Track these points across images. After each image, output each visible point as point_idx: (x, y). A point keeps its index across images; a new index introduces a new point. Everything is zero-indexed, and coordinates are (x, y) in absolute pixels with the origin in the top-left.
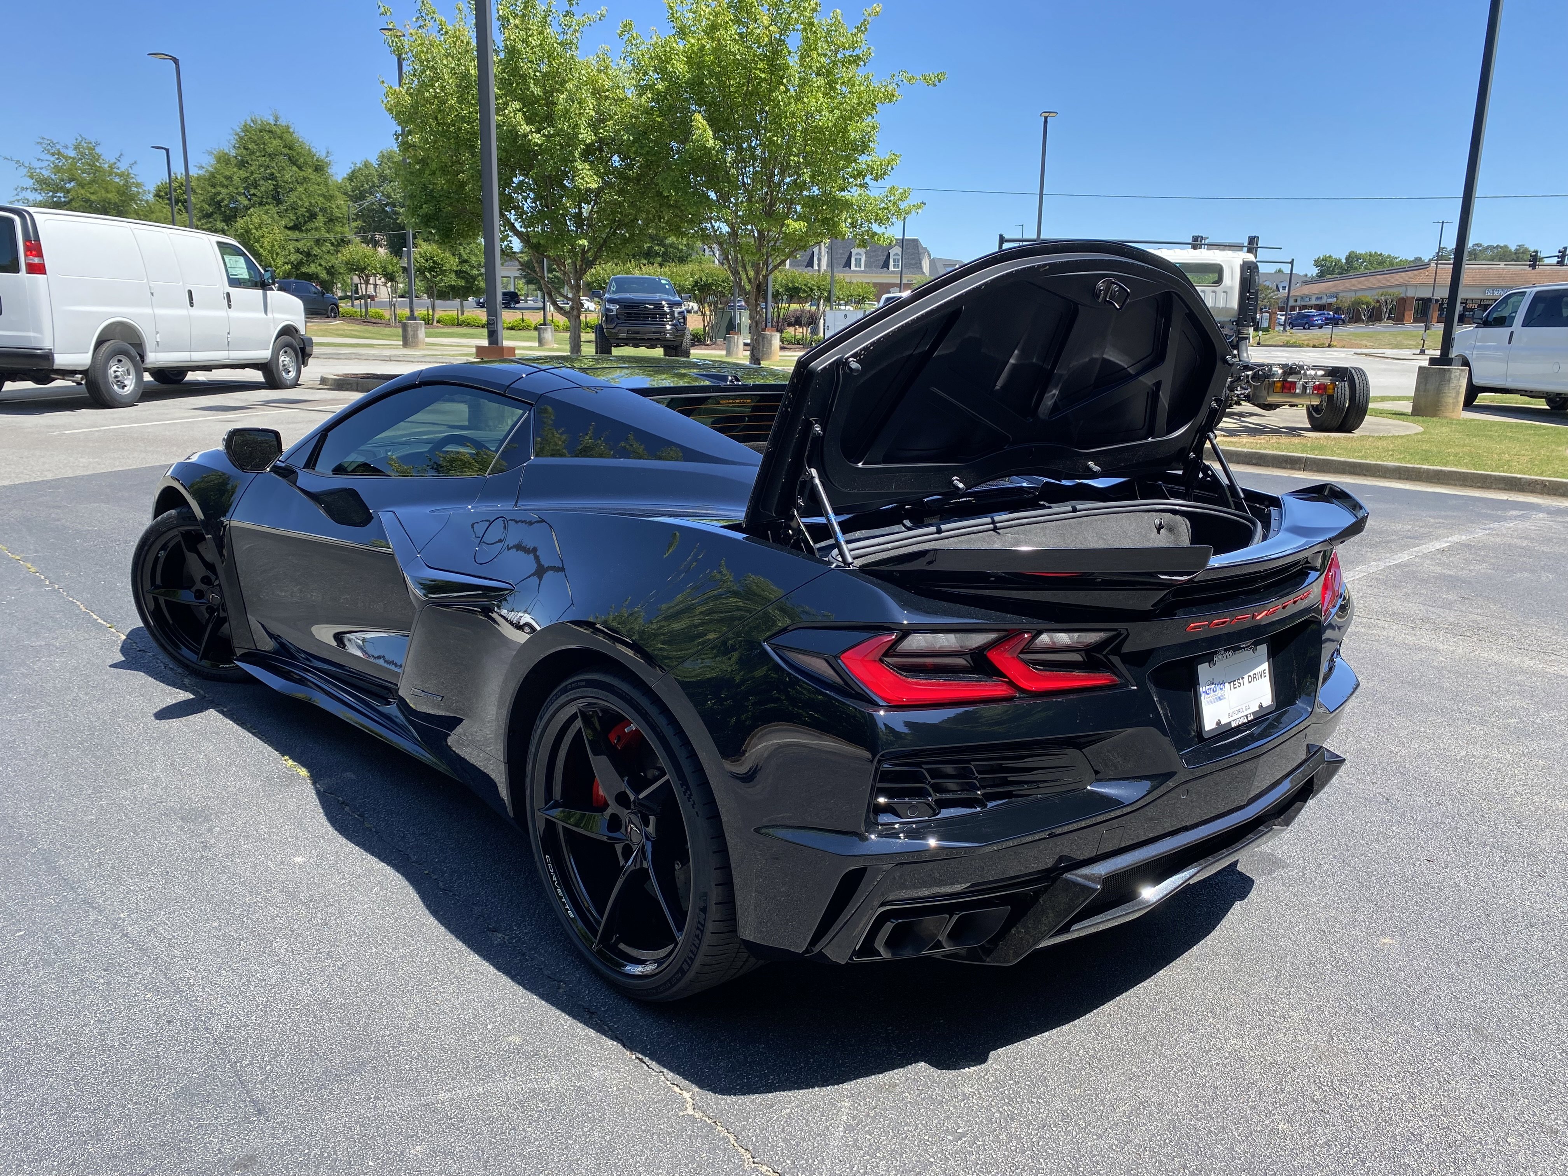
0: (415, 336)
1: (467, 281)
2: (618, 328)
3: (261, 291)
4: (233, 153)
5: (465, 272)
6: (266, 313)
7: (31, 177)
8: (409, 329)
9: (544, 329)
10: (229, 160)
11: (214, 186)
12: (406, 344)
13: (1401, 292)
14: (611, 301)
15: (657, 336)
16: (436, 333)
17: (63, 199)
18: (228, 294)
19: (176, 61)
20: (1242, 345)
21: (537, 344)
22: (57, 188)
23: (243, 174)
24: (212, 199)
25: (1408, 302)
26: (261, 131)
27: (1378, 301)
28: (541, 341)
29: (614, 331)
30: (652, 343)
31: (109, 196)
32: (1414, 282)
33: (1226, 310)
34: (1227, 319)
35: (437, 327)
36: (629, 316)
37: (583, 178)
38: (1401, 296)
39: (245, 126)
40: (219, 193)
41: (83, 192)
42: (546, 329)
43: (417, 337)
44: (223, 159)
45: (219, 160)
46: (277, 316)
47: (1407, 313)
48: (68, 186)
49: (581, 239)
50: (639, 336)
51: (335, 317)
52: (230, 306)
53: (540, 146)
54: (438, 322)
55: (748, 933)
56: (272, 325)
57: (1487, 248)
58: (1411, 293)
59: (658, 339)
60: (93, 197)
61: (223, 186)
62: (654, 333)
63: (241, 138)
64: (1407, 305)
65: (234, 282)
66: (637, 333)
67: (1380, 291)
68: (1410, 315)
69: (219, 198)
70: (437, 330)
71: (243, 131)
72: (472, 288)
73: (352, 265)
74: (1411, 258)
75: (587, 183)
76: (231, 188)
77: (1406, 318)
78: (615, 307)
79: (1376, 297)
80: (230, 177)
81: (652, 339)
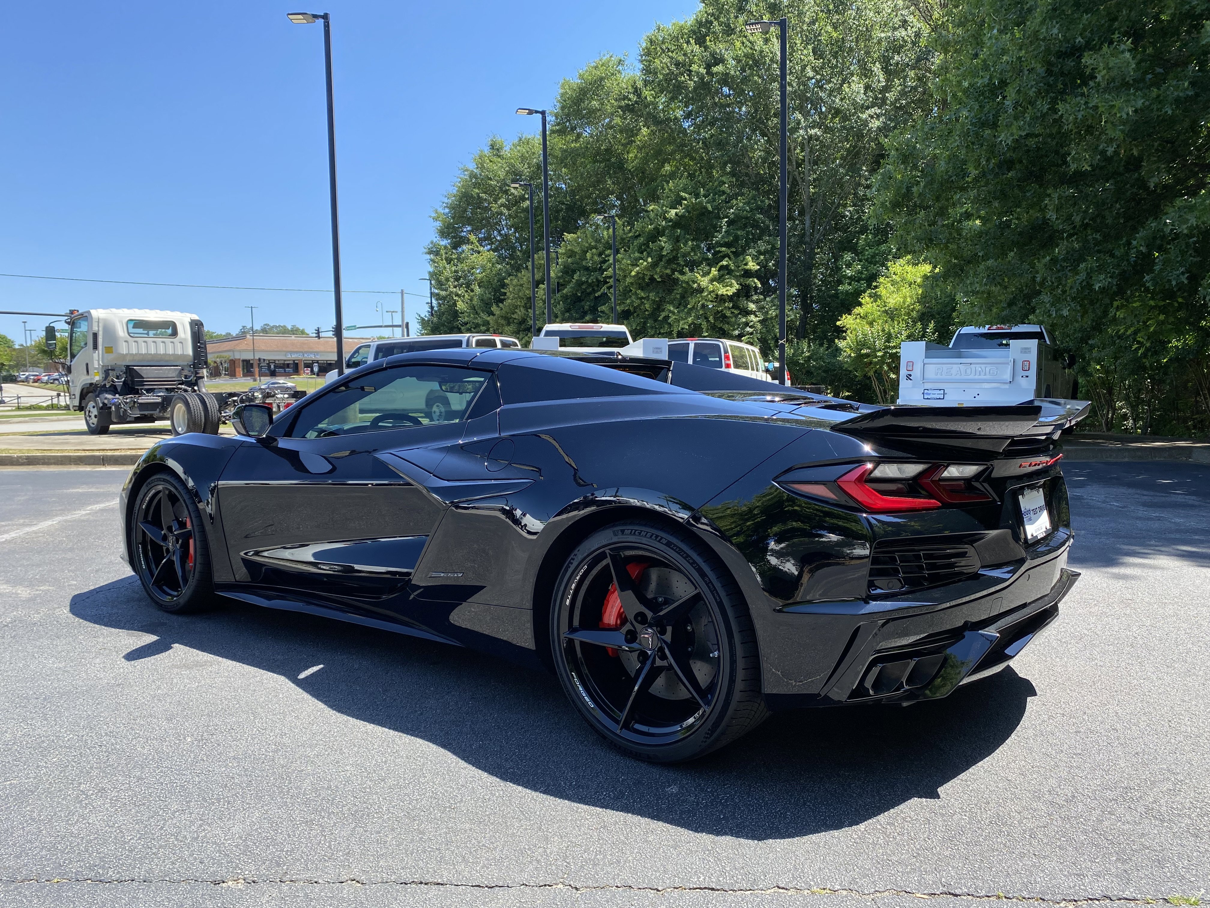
13: (230, 356)
20: (200, 381)
25: (236, 362)
27: (215, 362)
32: (238, 348)
33: (183, 356)
34: (186, 363)
38: (231, 358)
47: (237, 369)
55: (769, 688)
57: (273, 327)
58: (237, 356)
64: (236, 365)
67: (216, 355)
68: (239, 371)
74: (224, 334)
77: (237, 374)
79: (214, 360)
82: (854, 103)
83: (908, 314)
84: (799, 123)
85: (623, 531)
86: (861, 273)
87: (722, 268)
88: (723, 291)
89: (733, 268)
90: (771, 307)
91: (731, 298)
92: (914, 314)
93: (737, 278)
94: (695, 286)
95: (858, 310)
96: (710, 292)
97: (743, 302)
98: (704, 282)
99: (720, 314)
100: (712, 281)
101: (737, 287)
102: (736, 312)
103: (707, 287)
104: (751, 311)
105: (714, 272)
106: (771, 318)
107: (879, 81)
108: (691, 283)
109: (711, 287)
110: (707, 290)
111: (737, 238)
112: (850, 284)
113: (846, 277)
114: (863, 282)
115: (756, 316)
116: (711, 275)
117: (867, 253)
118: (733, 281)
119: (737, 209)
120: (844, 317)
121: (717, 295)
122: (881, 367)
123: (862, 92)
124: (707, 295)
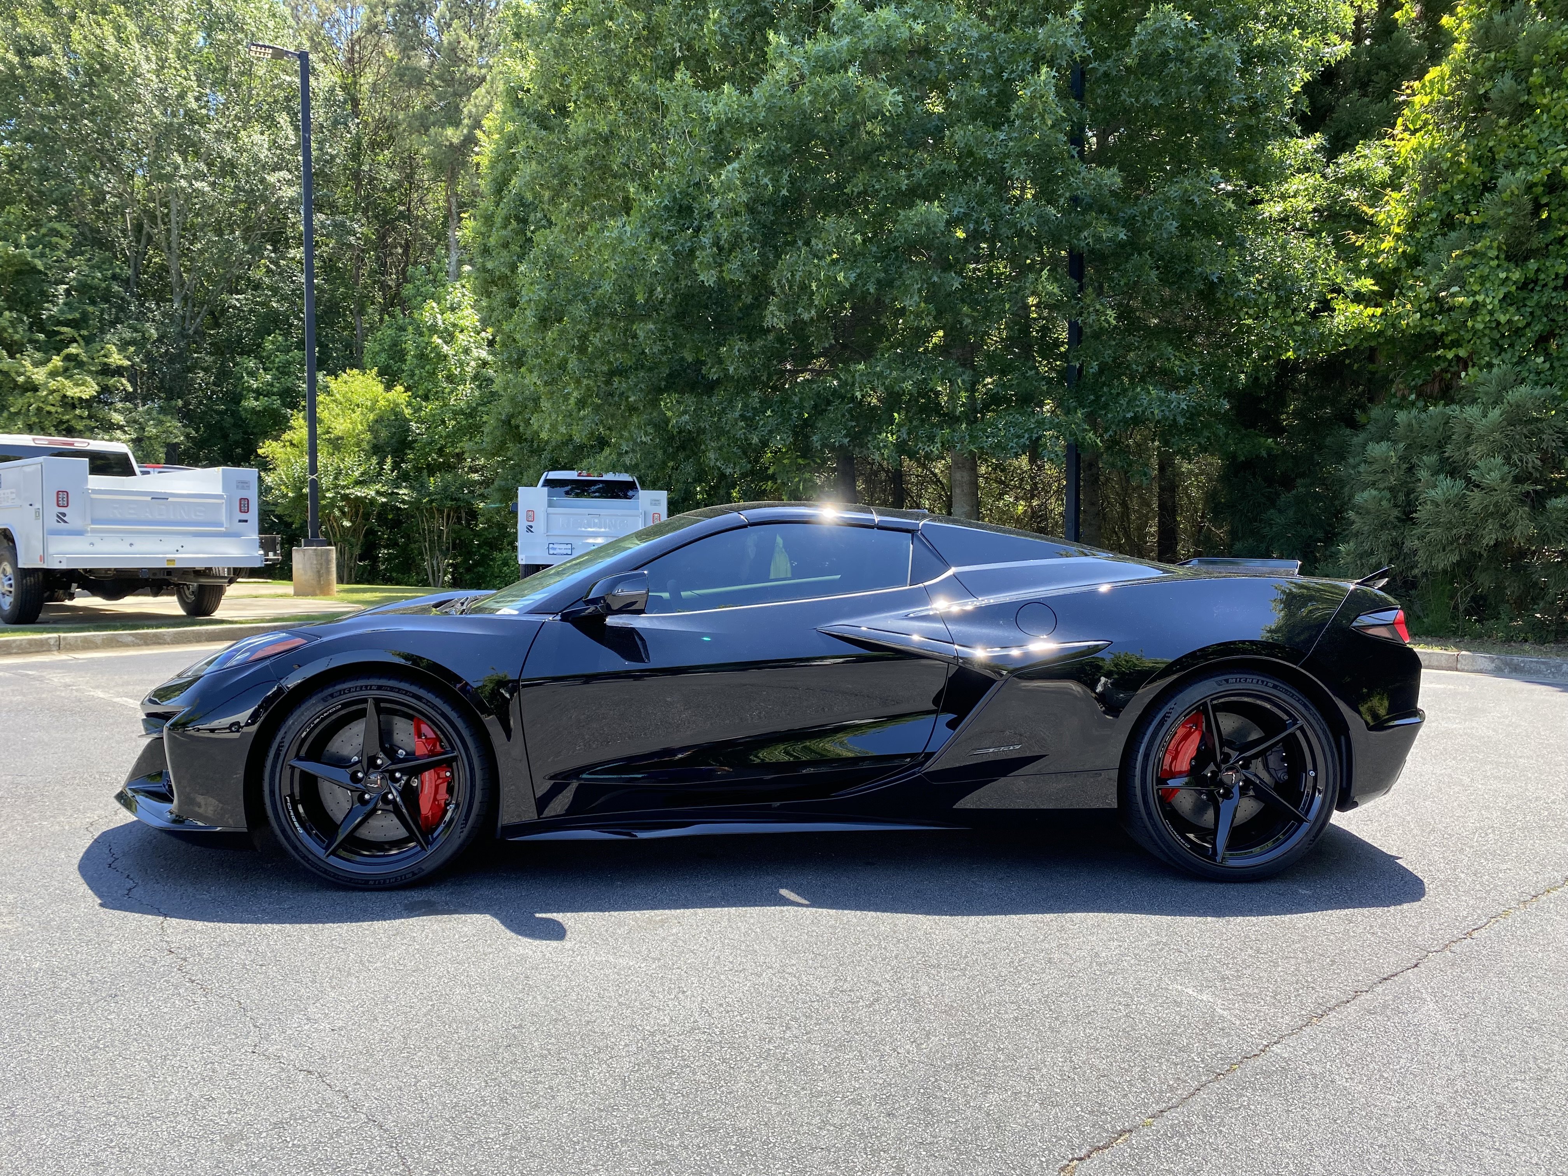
82: (256, 160)
83: (358, 445)
84: (177, 168)
85: (1227, 681)
86: (272, 385)
87: (68, 358)
88: (73, 392)
89: (85, 359)
90: (149, 420)
91: (86, 403)
92: (365, 445)
93: (94, 374)
94: (21, 379)
95: (286, 436)
96: (52, 392)
97: (104, 412)
98: (39, 375)
99: (65, 426)
100: (53, 374)
101: (96, 387)
102: (93, 424)
103: (46, 384)
104: (118, 424)
105: (57, 361)
106: (149, 438)
107: (287, 138)
108: (13, 375)
109: (53, 385)
110: (47, 388)
111: (85, 317)
112: (257, 399)
113: (250, 389)
114: (275, 398)
115: (125, 432)
116: (50, 365)
117: (277, 360)
118: (89, 379)
119: (78, 273)
120: (267, 443)
121: (65, 396)
122: (332, 512)
123: (266, 146)
124: (47, 395)
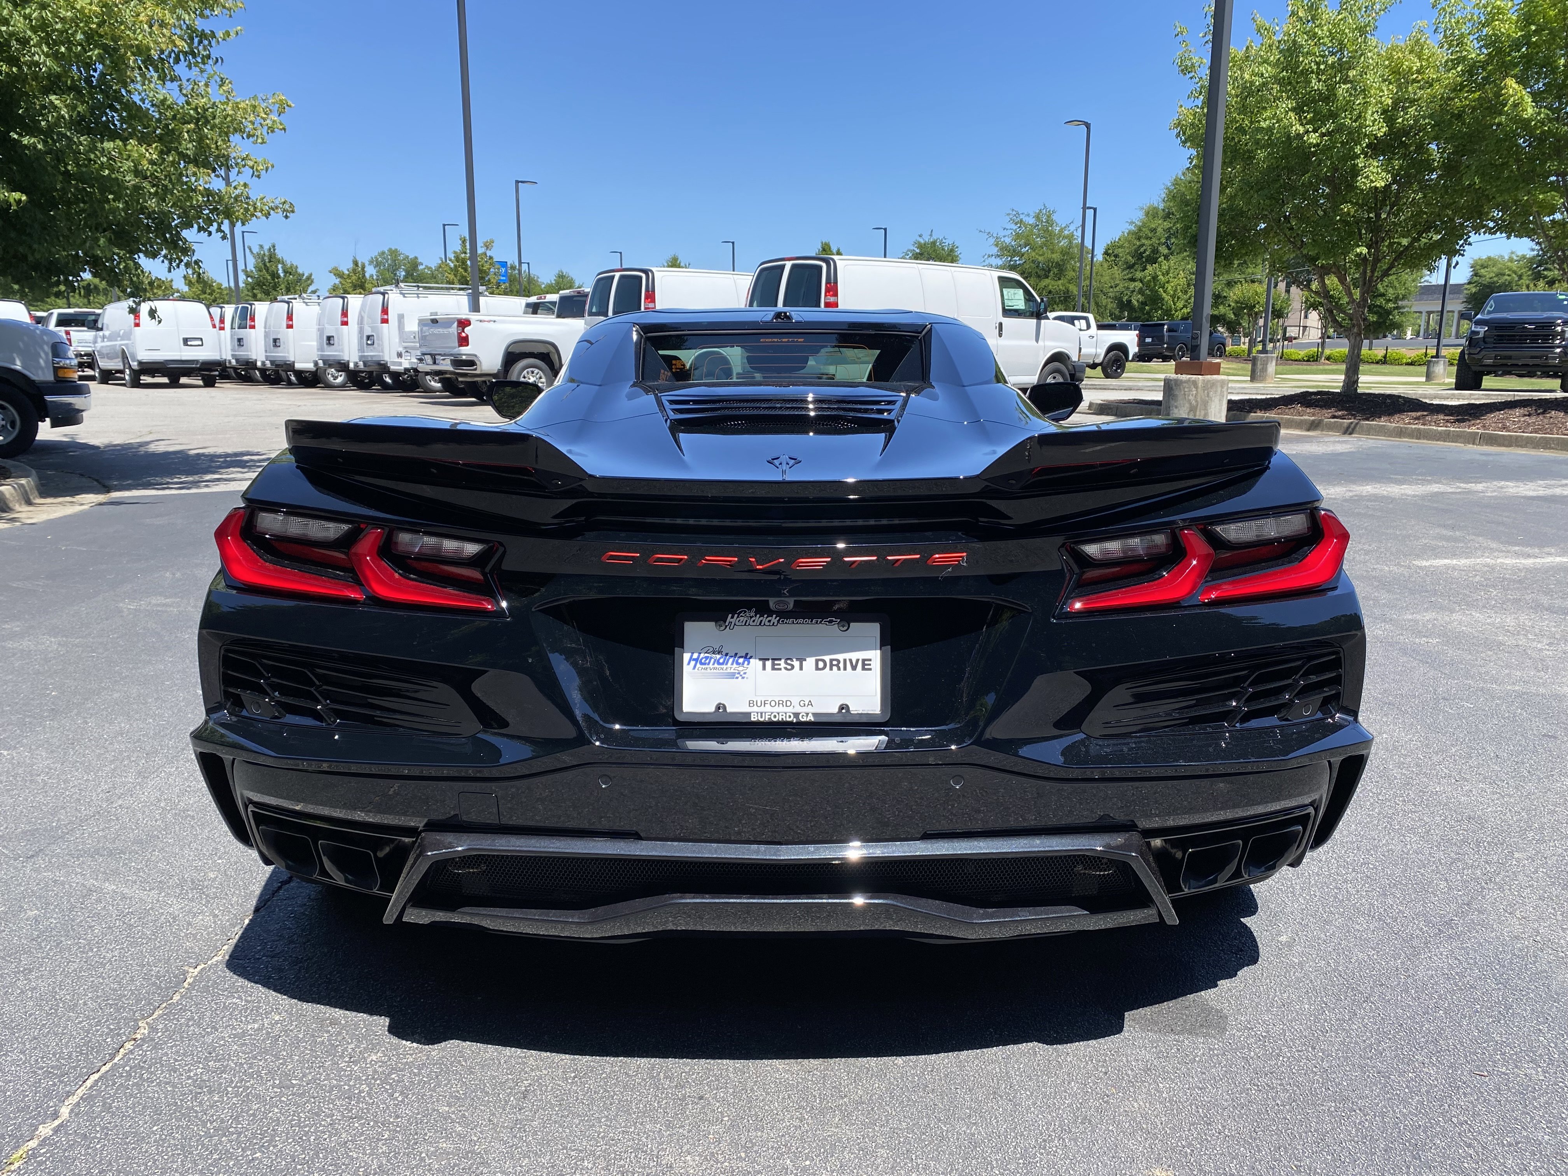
0: (1264, 370)
1: (1380, 315)
2: (1483, 353)
3: (1035, 321)
4: (1161, 206)
5: (1380, 307)
6: (1037, 340)
7: (997, 245)
8: (1259, 363)
9: (1435, 362)
10: (1157, 213)
11: (1139, 239)
12: (1253, 378)
14: (1479, 323)
15: (1537, 361)
16: (1325, 370)
17: (1018, 262)
18: (1001, 324)
19: (1088, 126)
21: (1424, 379)
22: (1014, 252)
23: (1167, 225)
24: (1136, 251)
26: (1190, 183)
28: (1429, 376)
29: (1476, 356)
30: (1529, 369)
31: (1054, 256)
35: (1324, 364)
36: (1500, 339)
37: (1367, 177)
39: (1175, 180)
40: (1143, 245)
41: (1033, 254)
42: (1438, 362)
43: (1266, 370)
44: (1152, 213)
45: (1147, 214)
46: (1049, 343)
48: (1024, 250)
49: (1359, 246)
50: (1510, 362)
51: (1220, 356)
52: (1000, 335)
53: (1318, 145)
54: (1328, 358)
56: (1041, 352)
59: (1538, 365)
60: (1040, 259)
61: (1147, 238)
62: (1532, 357)
63: (1170, 192)
65: (1008, 312)
66: (1510, 358)
69: (1142, 250)
70: (1327, 367)
71: (1173, 185)
72: (1385, 322)
73: (1242, 303)
75: (1372, 181)
76: (1154, 240)
78: (1482, 330)
80: (1155, 229)
81: (1527, 365)
